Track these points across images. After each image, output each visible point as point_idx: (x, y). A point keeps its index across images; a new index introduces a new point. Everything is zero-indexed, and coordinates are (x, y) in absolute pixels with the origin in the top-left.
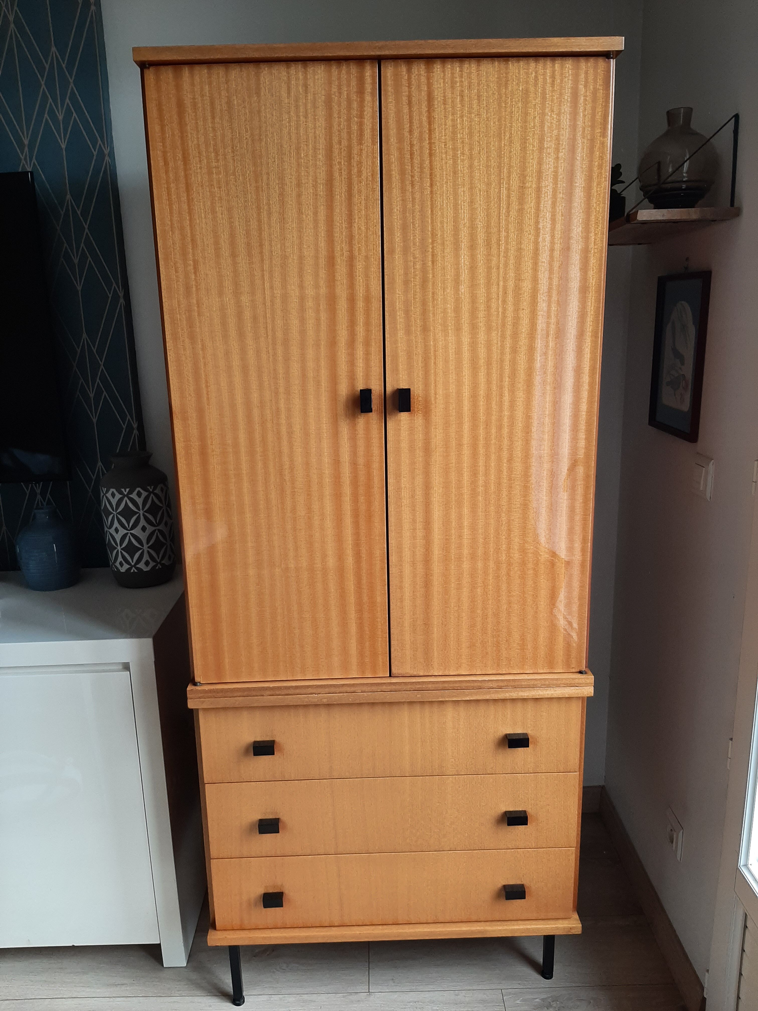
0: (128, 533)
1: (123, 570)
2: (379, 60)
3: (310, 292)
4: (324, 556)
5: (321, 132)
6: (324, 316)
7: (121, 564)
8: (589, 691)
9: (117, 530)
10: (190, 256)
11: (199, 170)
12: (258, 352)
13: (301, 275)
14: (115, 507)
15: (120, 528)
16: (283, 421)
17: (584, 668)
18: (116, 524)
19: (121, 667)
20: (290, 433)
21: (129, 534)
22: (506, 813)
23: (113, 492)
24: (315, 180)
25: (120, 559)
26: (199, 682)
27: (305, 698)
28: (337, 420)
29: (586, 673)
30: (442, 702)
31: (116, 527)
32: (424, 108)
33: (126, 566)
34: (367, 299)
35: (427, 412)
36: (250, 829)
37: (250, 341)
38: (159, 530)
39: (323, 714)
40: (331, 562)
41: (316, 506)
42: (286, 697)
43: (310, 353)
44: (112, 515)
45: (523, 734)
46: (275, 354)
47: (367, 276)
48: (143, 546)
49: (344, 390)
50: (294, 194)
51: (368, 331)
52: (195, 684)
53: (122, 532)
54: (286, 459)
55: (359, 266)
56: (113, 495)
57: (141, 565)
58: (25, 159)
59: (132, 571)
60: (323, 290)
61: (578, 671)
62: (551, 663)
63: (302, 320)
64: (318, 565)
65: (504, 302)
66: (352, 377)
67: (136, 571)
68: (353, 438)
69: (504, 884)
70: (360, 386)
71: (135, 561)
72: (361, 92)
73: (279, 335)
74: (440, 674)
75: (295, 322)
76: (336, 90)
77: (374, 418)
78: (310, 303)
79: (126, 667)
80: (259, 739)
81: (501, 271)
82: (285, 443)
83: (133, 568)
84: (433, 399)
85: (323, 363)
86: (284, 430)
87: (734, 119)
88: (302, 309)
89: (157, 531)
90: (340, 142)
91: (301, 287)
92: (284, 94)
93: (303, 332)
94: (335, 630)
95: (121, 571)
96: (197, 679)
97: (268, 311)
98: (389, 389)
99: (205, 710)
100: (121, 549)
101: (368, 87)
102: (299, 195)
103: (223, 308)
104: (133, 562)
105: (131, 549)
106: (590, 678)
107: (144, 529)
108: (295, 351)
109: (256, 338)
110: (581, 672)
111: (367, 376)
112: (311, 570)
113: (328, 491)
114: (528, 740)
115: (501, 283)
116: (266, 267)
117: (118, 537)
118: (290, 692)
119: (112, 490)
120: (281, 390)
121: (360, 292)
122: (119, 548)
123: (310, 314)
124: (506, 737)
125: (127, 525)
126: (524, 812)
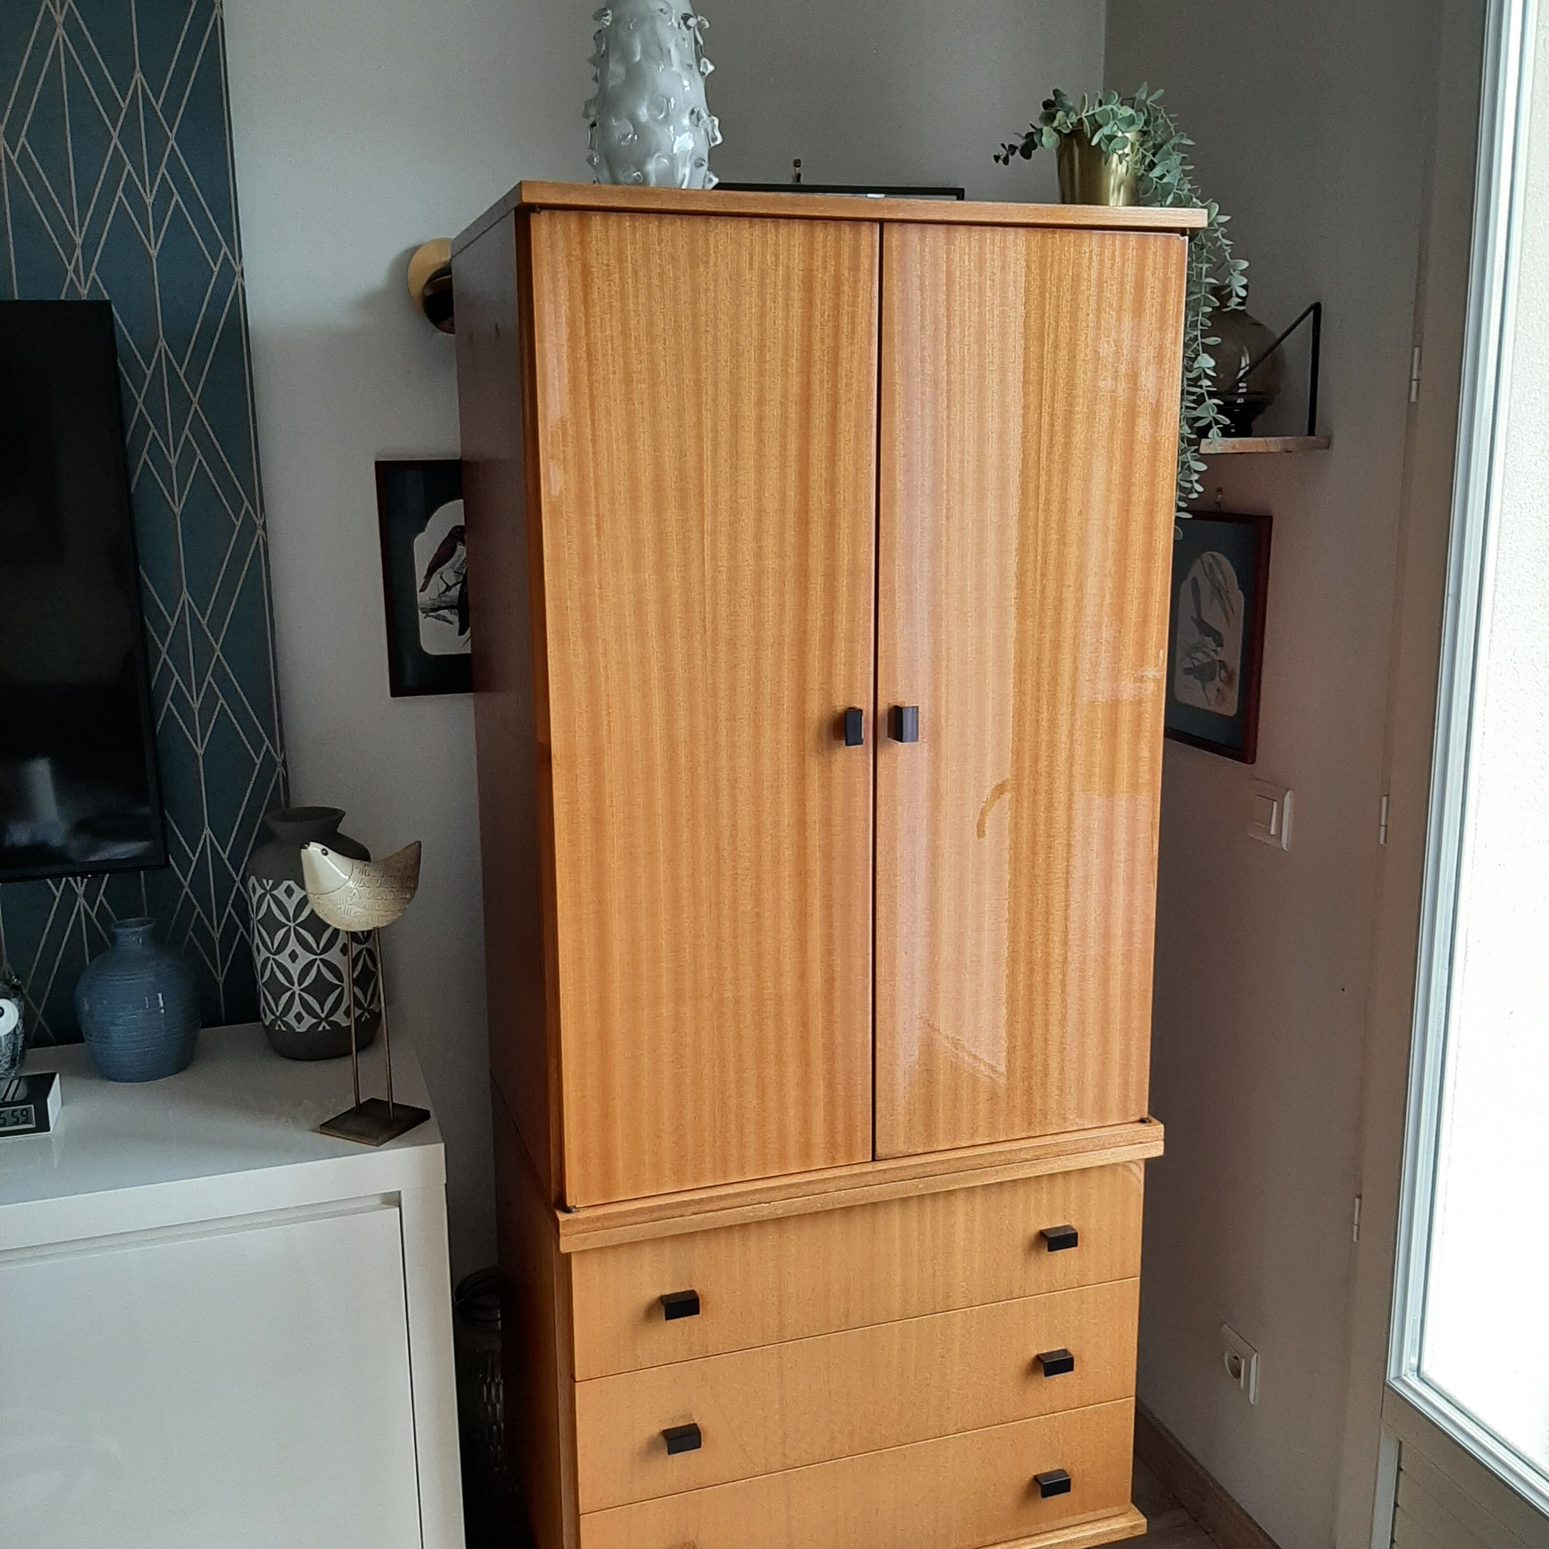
0: (316, 960)
1: (302, 1028)
2: (882, 222)
3: (771, 563)
4: (779, 974)
5: (795, 325)
6: (790, 599)
7: (299, 1018)
8: (1157, 1150)
9: (293, 956)
10: (593, 509)
11: (611, 376)
12: (689, 655)
13: (758, 538)
14: (291, 915)
15: (299, 950)
16: (723, 762)
17: (1145, 1115)
18: (293, 944)
19: (377, 1202)
20: (734, 783)
21: (318, 962)
22: (1038, 1358)
23: (289, 886)
24: (785, 395)
25: (297, 1007)
26: (574, 1207)
27: (750, 1211)
28: (804, 760)
29: (1150, 1122)
30: (950, 1193)
31: (293, 951)
32: (942, 297)
33: (309, 1021)
34: (854, 573)
35: (935, 743)
36: (651, 1447)
37: (678, 642)
38: (366, 949)
39: (771, 1235)
40: (789, 983)
41: (768, 896)
42: (720, 1213)
43: (768, 657)
44: (285, 929)
45: (1066, 1227)
46: (715, 659)
47: (854, 541)
48: (342, 981)
49: (816, 710)
50: (754, 414)
51: (852, 620)
52: (567, 1210)
53: (305, 957)
54: (725, 822)
55: (844, 523)
56: (289, 892)
57: (339, 1017)
58: (76, 271)
59: (320, 1029)
60: (790, 562)
61: (1138, 1118)
62: (1102, 1110)
63: (759, 607)
64: (769, 992)
65: (1043, 575)
66: (828, 692)
67: (328, 1027)
68: (827, 786)
69: (1035, 1474)
70: (840, 704)
71: (326, 1009)
72: (855, 267)
73: (724, 630)
74: (947, 1148)
75: (747, 612)
76: (820, 263)
77: (860, 754)
78: (770, 582)
79: (394, 1200)
80: (668, 1291)
81: (1040, 531)
82: (725, 795)
83: (324, 1023)
84: (943, 720)
85: (787, 670)
86: (724, 775)
87: (1311, 314)
88: (759, 591)
89: (364, 952)
90: (822, 341)
91: (759, 555)
92: (745, 265)
93: (758, 624)
94: (792, 1094)
95: (297, 1030)
96: (569, 1203)
97: (708, 594)
98: (883, 707)
99: (583, 1252)
100: (301, 990)
101: (865, 262)
102: (760, 419)
103: (639, 590)
104: (323, 1012)
105: (320, 989)
106: (1158, 1129)
107: (344, 950)
108: (745, 653)
109: (688, 636)
110: (1142, 1121)
111: (850, 687)
112: (759, 998)
113: (787, 871)
114: (1075, 1235)
115: (1040, 549)
116: (707, 526)
117: (295, 970)
118: (727, 1205)
119: (286, 883)
120: (723, 715)
121: (844, 562)
122: (296, 988)
123: (771, 599)
124: (1042, 1235)
125: (315, 946)
126: (1065, 1351)
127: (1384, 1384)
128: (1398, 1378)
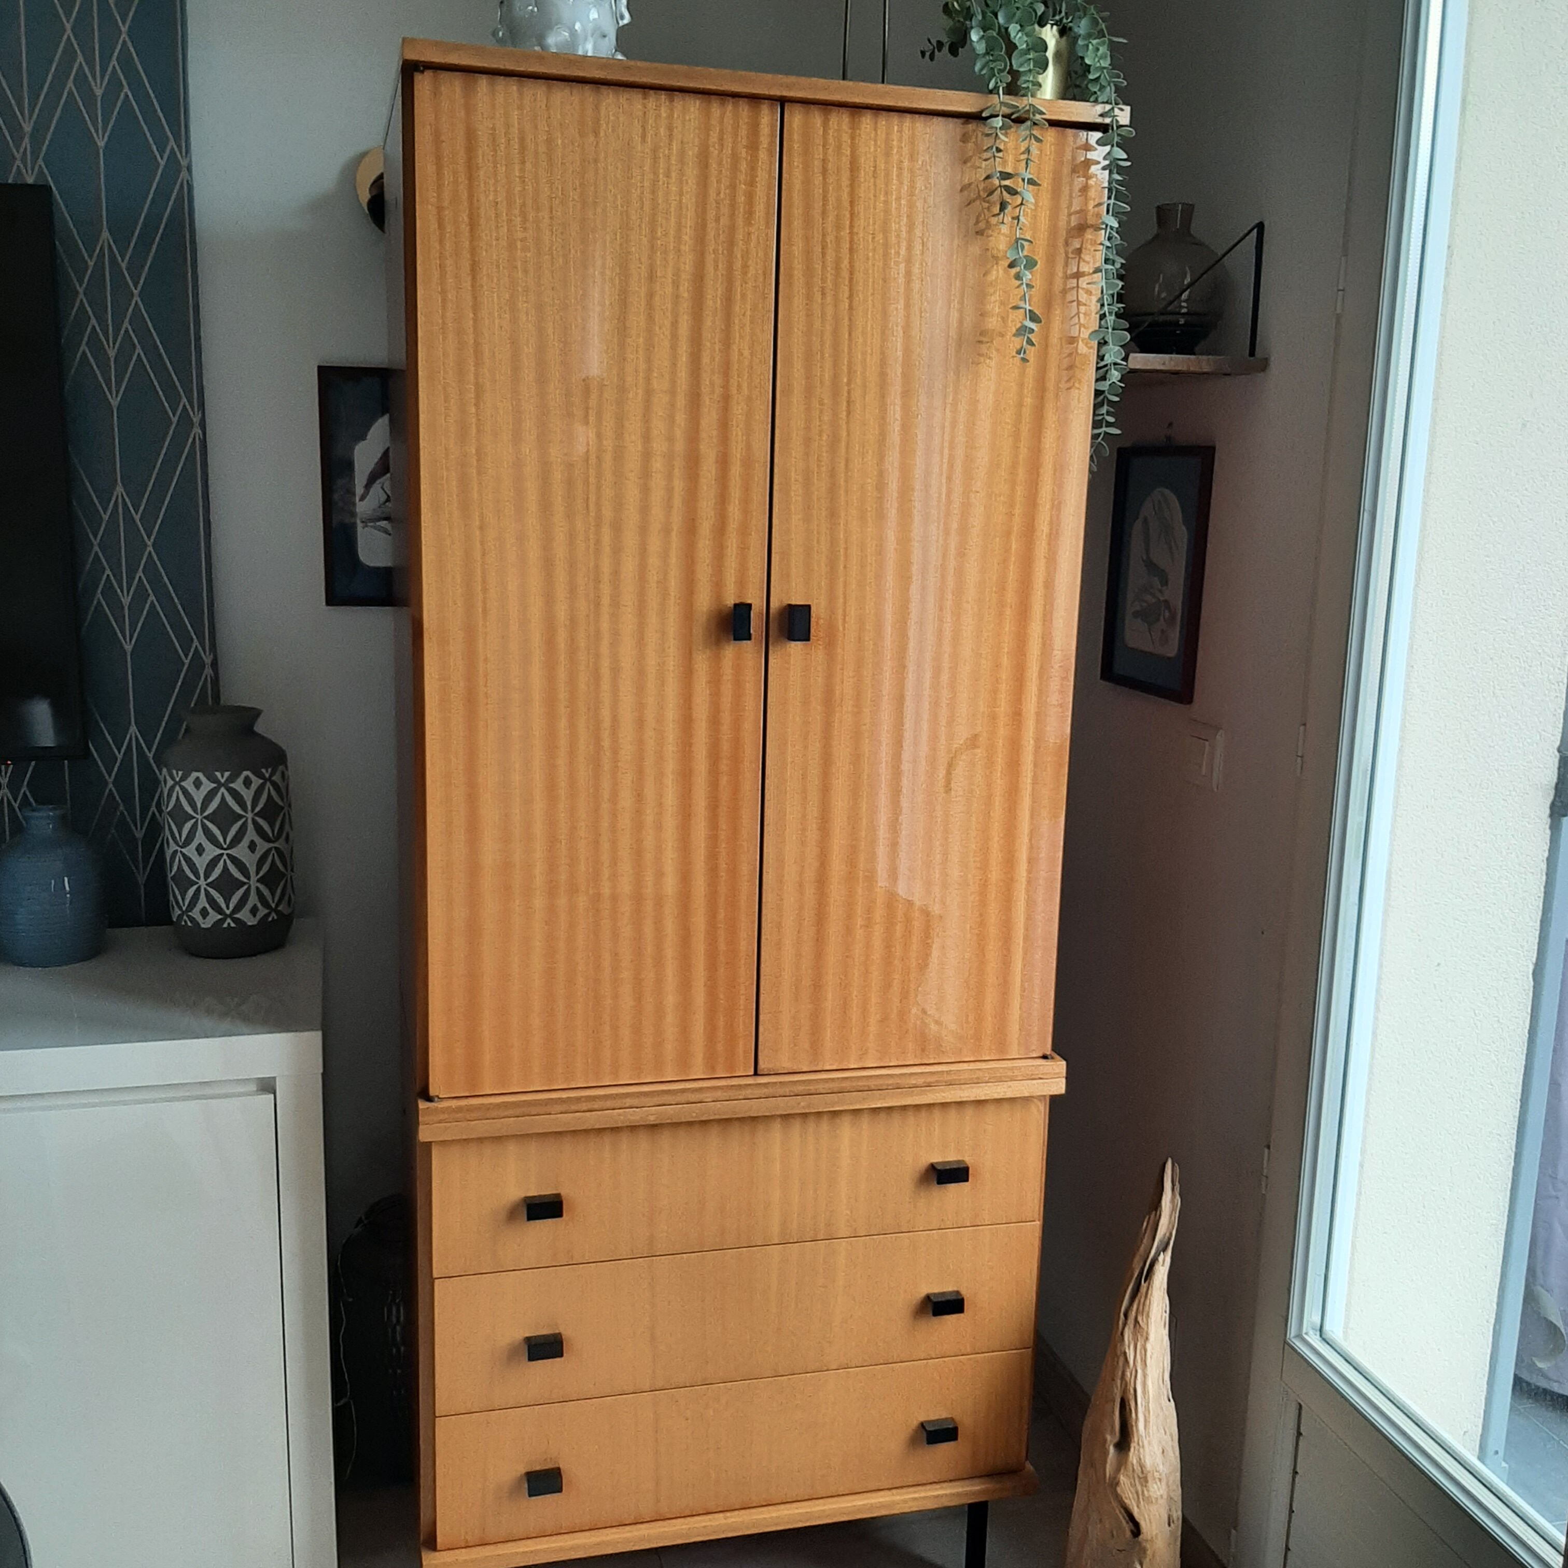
0: (222, 855)
1: (206, 924)
2: (783, 102)
3: (659, 446)
4: (660, 874)
5: (689, 200)
6: (679, 485)
7: (204, 913)
8: (1059, 1087)
9: (200, 850)
10: (471, 377)
11: (494, 243)
12: (572, 536)
13: (646, 419)
14: (199, 806)
15: (207, 845)
16: (605, 649)
17: (1048, 1051)
18: (200, 837)
20: (616, 670)
21: (225, 857)
22: (928, 1298)
23: (198, 778)
24: (677, 273)
25: (203, 902)
26: (438, 1096)
27: (620, 1115)
28: (691, 653)
29: (1052, 1058)
30: (835, 1114)
31: (200, 844)
32: (845, 182)
33: (214, 917)
34: (748, 463)
35: (830, 645)
36: (512, 1354)
37: (559, 519)
38: (276, 848)
39: (643, 1142)
40: (670, 885)
41: (650, 792)
42: (588, 1114)
43: (655, 543)
44: (193, 821)
45: (959, 1162)
46: (598, 542)
47: (748, 430)
48: (249, 878)
49: (704, 602)
50: (643, 292)
51: (746, 512)
52: (429, 1099)
53: (212, 851)
54: (606, 713)
55: (738, 410)
56: (197, 784)
57: (244, 915)
58: (23, 159)
59: (225, 925)
60: (680, 446)
61: (1041, 1054)
62: (1001, 1044)
63: (645, 490)
64: (649, 890)
65: (949, 479)
66: (718, 584)
67: (233, 925)
68: (715, 680)
69: (922, 1418)
70: (730, 600)
71: (232, 906)
72: (753, 147)
73: (608, 513)
74: (834, 1067)
75: (632, 493)
76: (715, 140)
77: (750, 650)
78: (658, 464)
79: (267, 1086)
80: (533, 1193)
81: (947, 430)
82: (606, 685)
83: (229, 920)
84: (840, 622)
85: (674, 559)
86: (605, 664)
87: (1255, 230)
88: (646, 474)
89: (273, 851)
90: (717, 220)
91: (647, 438)
92: (637, 139)
93: (645, 509)
94: (671, 999)
95: (203, 926)
96: (432, 1092)
97: (592, 472)
98: (775, 604)
99: (443, 1143)
100: (207, 885)
101: (764, 141)
102: (651, 295)
103: (518, 464)
104: (228, 908)
105: (226, 885)
106: (1060, 1066)
107: (252, 846)
108: (630, 540)
109: (570, 516)
110: (1045, 1057)
111: (741, 583)
112: (638, 898)
113: (671, 766)
114: (966, 1170)
115: (946, 451)
116: (593, 402)
117: (201, 863)
118: (596, 1107)
119: (195, 775)
120: (606, 601)
121: (737, 453)
122: (202, 883)
123: (658, 482)
124: (932, 1167)
125: (221, 839)
126: (958, 1292)
127: (1285, 1342)
128: (1299, 1336)
